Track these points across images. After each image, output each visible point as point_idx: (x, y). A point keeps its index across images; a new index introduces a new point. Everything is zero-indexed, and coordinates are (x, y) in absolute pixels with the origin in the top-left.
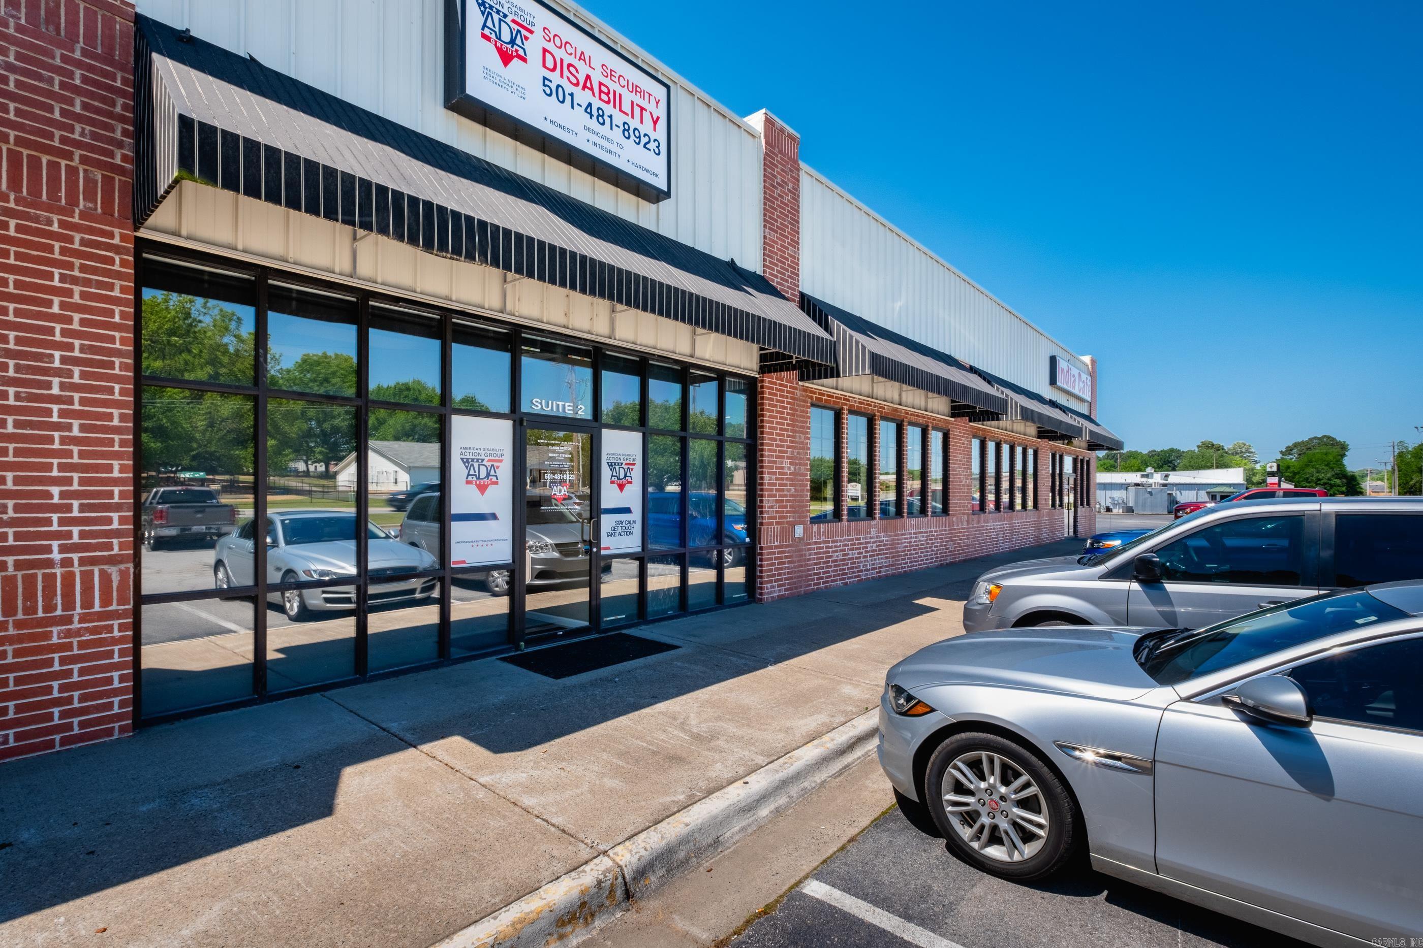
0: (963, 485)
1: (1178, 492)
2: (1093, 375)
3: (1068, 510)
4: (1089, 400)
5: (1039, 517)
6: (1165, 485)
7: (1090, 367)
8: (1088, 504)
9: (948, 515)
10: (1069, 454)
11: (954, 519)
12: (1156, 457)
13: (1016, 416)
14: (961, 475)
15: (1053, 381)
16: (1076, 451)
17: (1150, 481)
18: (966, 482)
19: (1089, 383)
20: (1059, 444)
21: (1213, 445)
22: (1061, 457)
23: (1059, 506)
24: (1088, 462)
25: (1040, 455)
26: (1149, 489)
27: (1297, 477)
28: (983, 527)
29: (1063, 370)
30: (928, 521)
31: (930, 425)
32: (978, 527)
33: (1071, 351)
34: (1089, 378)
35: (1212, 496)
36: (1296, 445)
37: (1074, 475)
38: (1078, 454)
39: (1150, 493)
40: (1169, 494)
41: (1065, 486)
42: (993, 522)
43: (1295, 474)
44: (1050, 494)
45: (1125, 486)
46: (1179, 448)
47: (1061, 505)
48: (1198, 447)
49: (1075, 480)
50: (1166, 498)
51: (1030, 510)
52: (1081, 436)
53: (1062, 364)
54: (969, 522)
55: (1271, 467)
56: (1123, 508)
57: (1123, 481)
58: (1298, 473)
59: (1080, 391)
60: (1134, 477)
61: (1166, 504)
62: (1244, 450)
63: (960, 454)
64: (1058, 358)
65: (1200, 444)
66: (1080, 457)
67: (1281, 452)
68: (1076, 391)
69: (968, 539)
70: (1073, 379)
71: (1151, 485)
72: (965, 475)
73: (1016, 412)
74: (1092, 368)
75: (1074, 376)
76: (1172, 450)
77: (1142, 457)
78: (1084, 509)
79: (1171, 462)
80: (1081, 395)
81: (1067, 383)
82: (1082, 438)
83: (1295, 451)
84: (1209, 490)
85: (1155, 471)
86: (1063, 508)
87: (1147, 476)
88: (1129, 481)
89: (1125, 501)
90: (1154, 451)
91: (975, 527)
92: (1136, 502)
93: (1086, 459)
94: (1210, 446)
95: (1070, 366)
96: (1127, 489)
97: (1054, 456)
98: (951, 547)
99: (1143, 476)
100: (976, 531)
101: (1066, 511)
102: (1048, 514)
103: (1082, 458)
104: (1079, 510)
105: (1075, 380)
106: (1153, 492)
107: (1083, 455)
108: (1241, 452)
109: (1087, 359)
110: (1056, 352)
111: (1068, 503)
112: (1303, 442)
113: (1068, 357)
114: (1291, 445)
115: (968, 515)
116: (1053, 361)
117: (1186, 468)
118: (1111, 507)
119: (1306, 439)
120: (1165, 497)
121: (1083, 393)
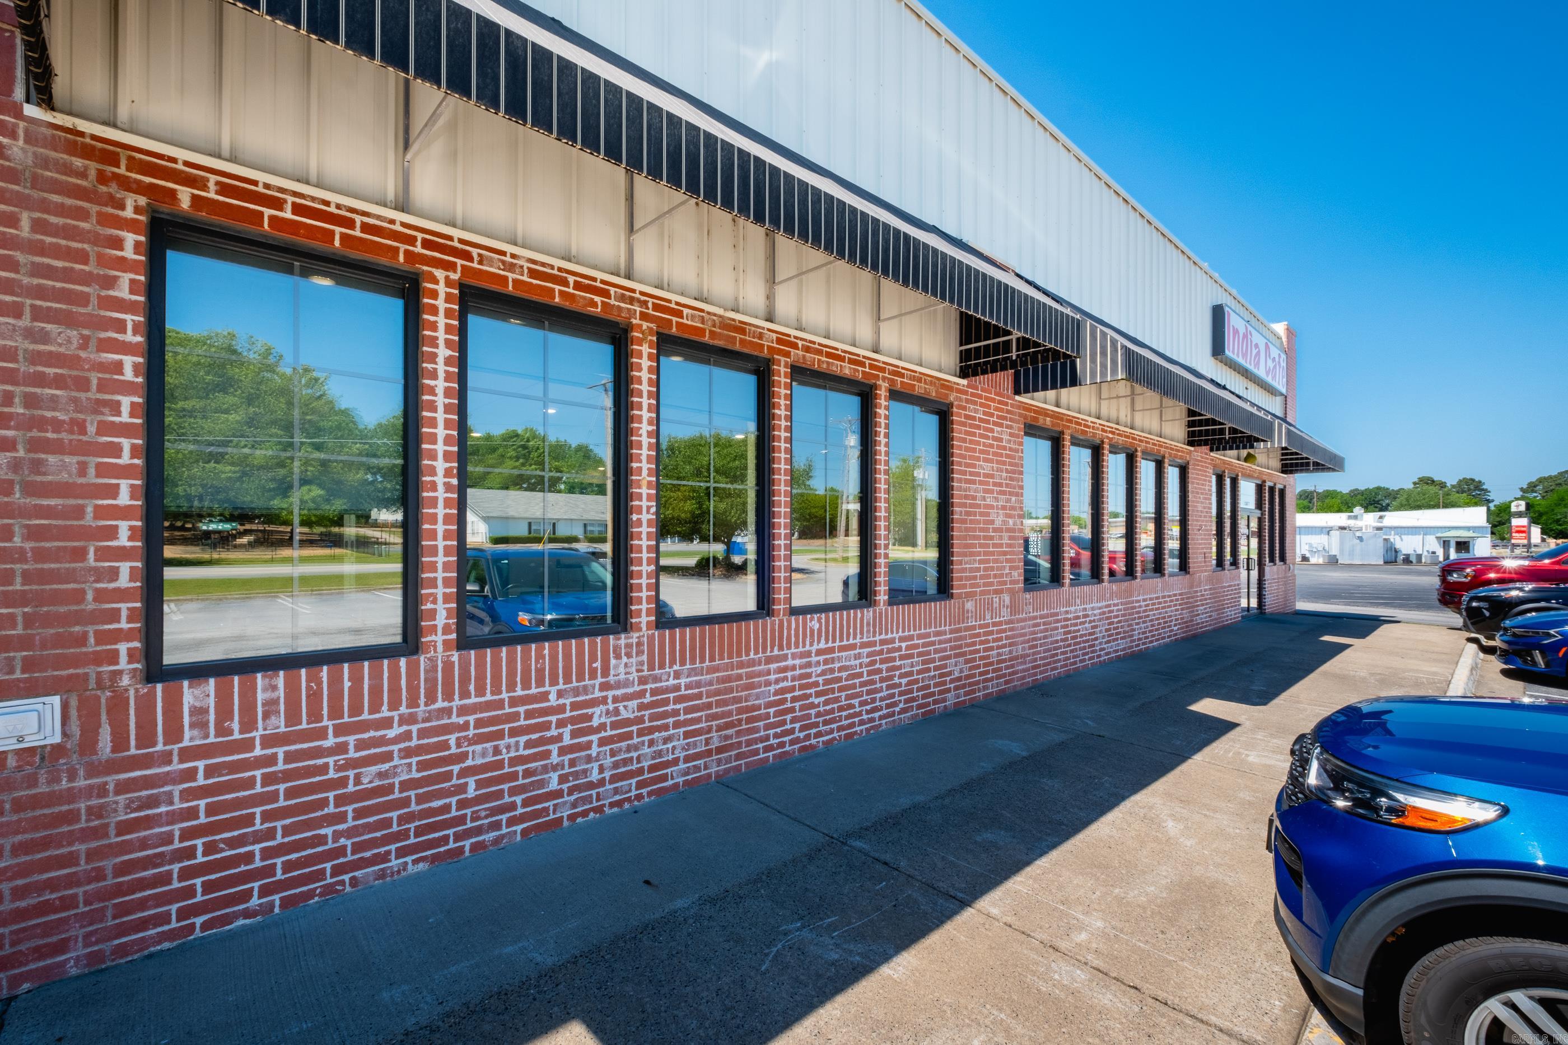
0: (995, 530)
1: (1397, 538)
2: (1290, 352)
3: (1248, 569)
4: (1284, 391)
5: (1191, 586)
6: (1379, 529)
7: (1284, 339)
8: (1283, 559)
9: (951, 596)
10: (1249, 476)
11: (969, 605)
12: (1359, 497)
13: (1114, 371)
14: (991, 507)
15: (1218, 349)
16: (1261, 473)
17: (1358, 523)
18: (1004, 522)
19: (1284, 364)
20: (1230, 457)
21: (1433, 481)
22: (1234, 482)
23: (1232, 564)
24: (1282, 492)
25: (1192, 474)
26: (1358, 534)
27: (1544, 518)
28: (1057, 614)
29: (1236, 332)
30: (877, 619)
31: (884, 385)
32: (1042, 617)
33: (1251, 308)
34: (1284, 356)
35: (1444, 542)
36: (1541, 480)
37: (1258, 513)
38: (1265, 477)
39: (1360, 539)
40: (1386, 540)
41: (1243, 529)
42: (1083, 603)
43: (1541, 515)
44: (1214, 543)
45: (1328, 531)
46: (1387, 486)
47: (1235, 563)
48: (1415, 483)
49: (1260, 520)
50: (1382, 544)
51: (1172, 575)
52: (1271, 437)
53: (1234, 322)
54: (1014, 609)
55: (1517, 506)
56: (1324, 556)
57: (1324, 524)
58: (1546, 513)
59: (1267, 373)
60: (1339, 519)
61: (1381, 551)
62: (1472, 487)
63: (986, 460)
64: (1226, 309)
65: (1416, 480)
66: (1268, 484)
67: (1522, 489)
68: (1261, 373)
69: (1011, 645)
70: (1254, 352)
71: (1360, 529)
72: (1004, 508)
73: (1114, 362)
74: (1288, 342)
75: (1257, 346)
76: (1379, 488)
77: (1342, 497)
78: (1275, 567)
79: (1378, 502)
80: (1269, 379)
81: (1244, 355)
82: (1272, 442)
83: (1540, 487)
84: (1439, 535)
85: (1365, 512)
86: (1238, 568)
87: (1356, 517)
88: (1331, 524)
89: (1327, 548)
90: (1357, 490)
91: (1035, 618)
92: (1342, 550)
93: (1279, 486)
94: (1429, 481)
95: (1250, 328)
96: (1328, 533)
97: (1220, 479)
98: (957, 668)
99: (1350, 518)
100: (1037, 625)
101: (1244, 573)
102: (1210, 580)
103: (1271, 484)
104: (1267, 569)
105: (1258, 353)
106: (1365, 538)
107: (1275, 480)
108: (1469, 490)
109: (1280, 328)
110: (1223, 299)
111: (1248, 559)
112: (1550, 477)
113: (1247, 316)
114: (1534, 480)
115: (1012, 592)
116: (1218, 314)
117: (1401, 507)
118: (1308, 555)
119: (1554, 473)
120: (1380, 543)
121: (1274, 378)
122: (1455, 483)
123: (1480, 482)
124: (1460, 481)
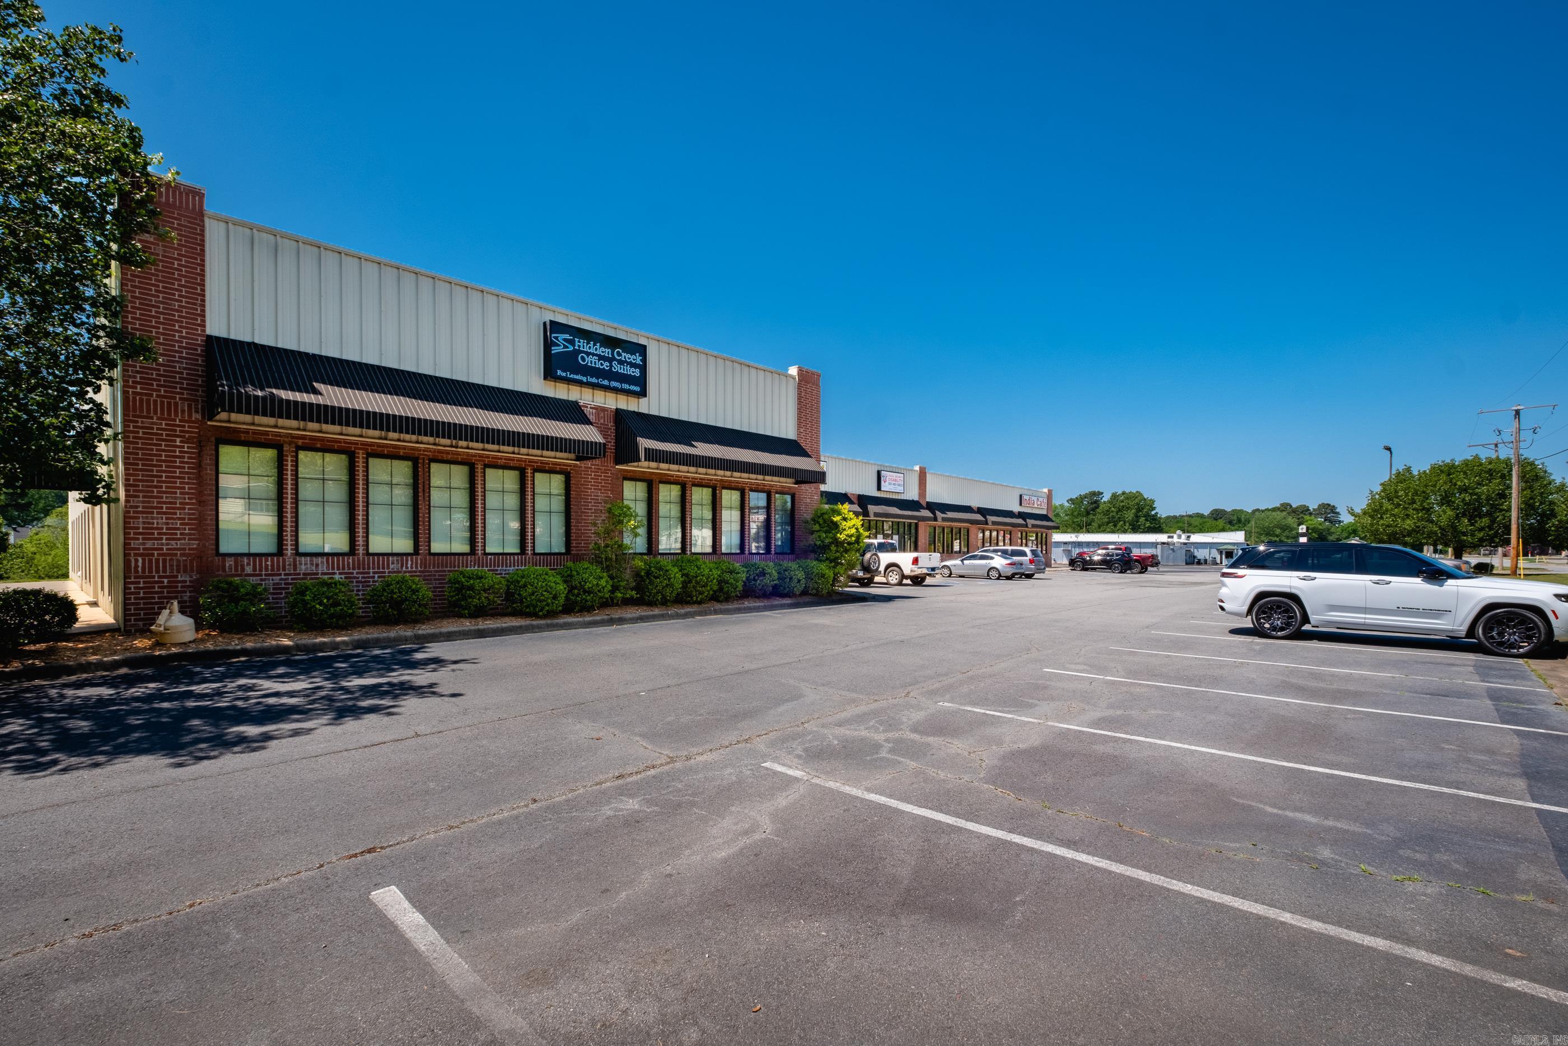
122: (1316, 507)
123: (1334, 506)
124: (1320, 505)
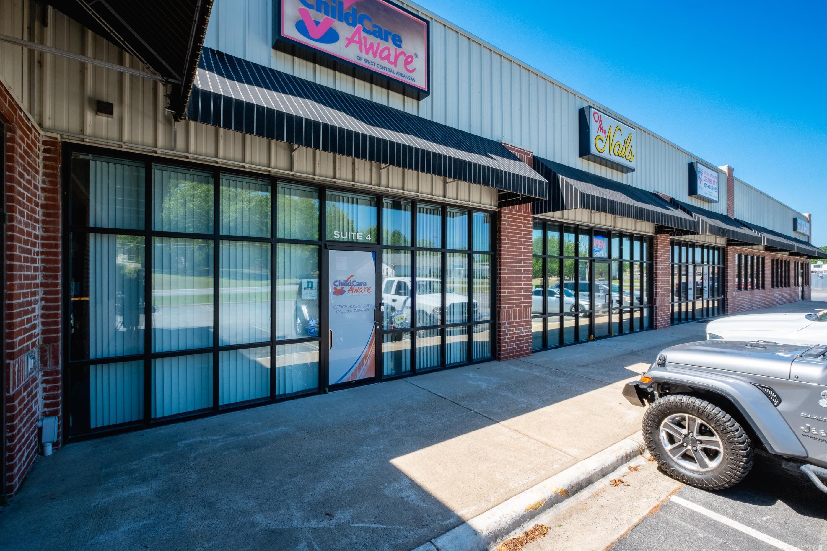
17: (820, 269)
19: (809, 227)
26: (820, 275)
39: (822, 277)
71: (821, 272)
75: (803, 225)
85: (824, 263)
87: (818, 266)
105: (803, 227)
106: (824, 276)
